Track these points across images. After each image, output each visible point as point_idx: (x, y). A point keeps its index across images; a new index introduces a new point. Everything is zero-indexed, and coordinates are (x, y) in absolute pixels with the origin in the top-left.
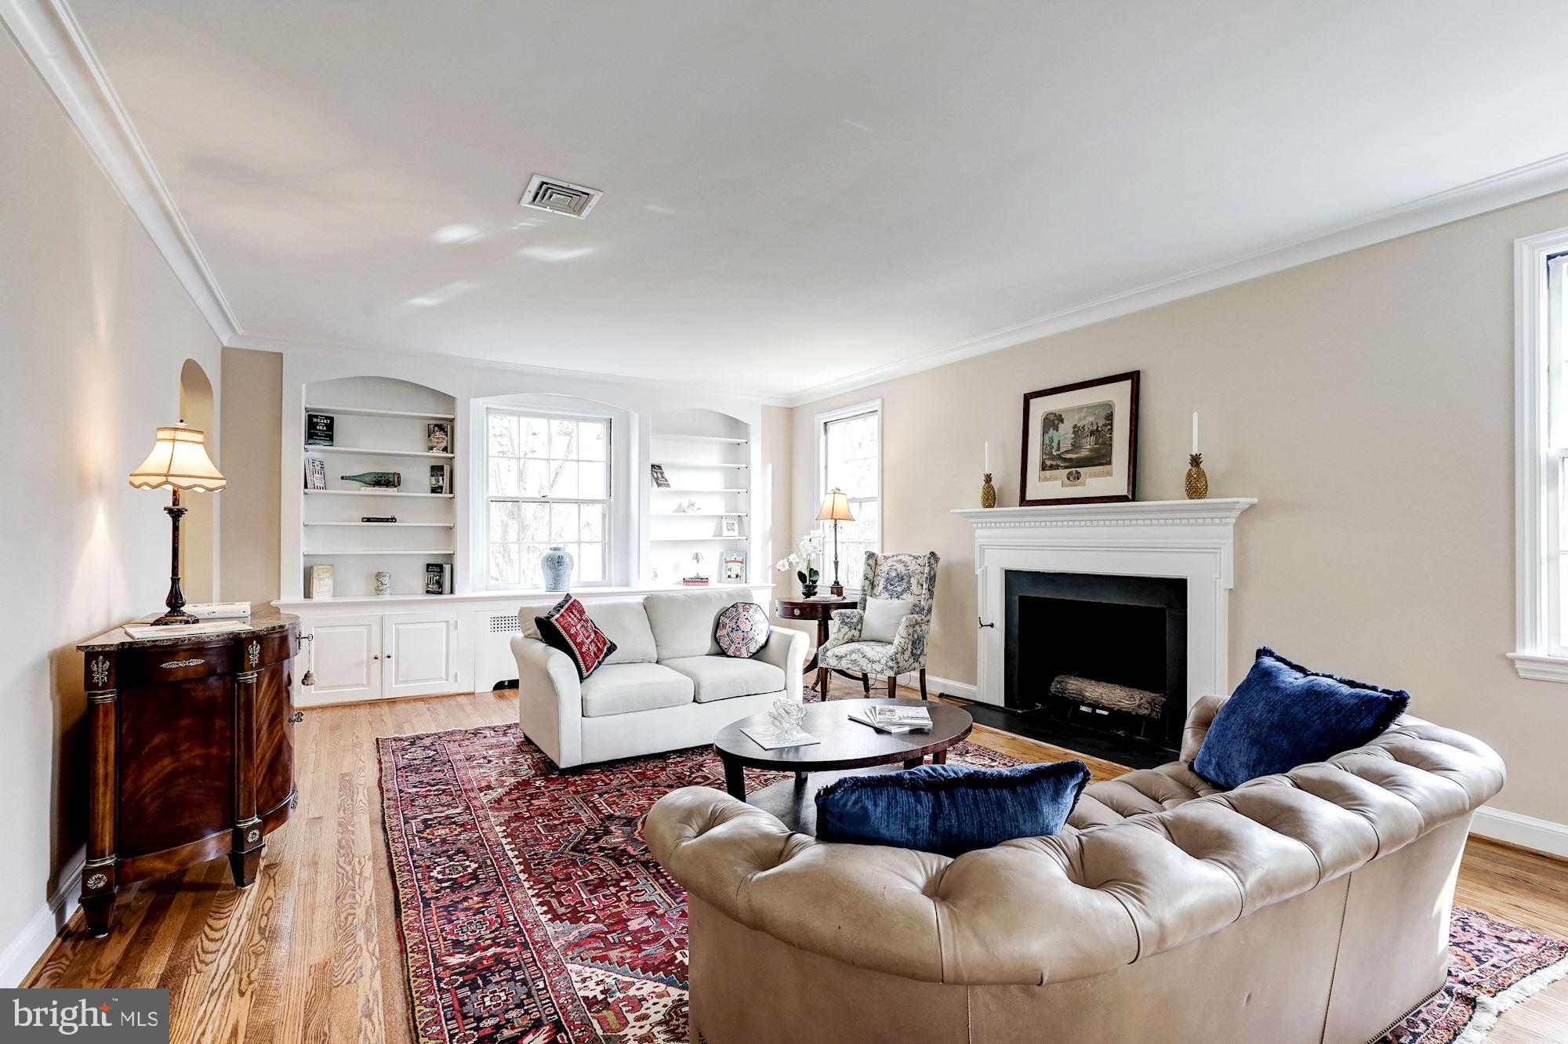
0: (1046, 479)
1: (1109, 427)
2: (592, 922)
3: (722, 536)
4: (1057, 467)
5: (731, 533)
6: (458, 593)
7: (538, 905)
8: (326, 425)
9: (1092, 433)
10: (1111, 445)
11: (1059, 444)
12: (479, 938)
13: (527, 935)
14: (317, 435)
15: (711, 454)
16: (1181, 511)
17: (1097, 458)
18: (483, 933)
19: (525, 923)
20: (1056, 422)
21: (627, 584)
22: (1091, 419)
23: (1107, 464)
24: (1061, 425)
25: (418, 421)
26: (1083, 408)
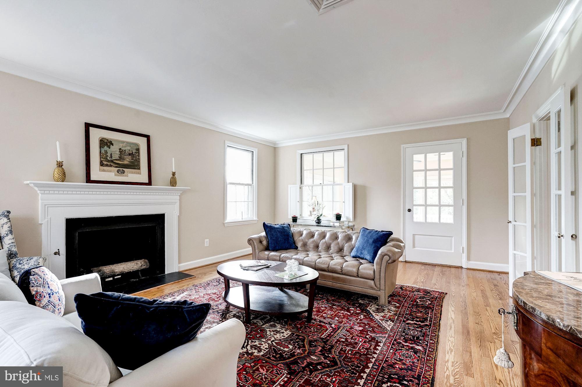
0: (104, 171)
1: (138, 154)
2: (370, 335)
4: (111, 166)
7: (378, 350)
9: (129, 154)
10: (139, 162)
11: (111, 155)
12: (407, 350)
13: (392, 342)
16: (166, 190)
17: (133, 166)
18: (405, 351)
19: (389, 346)
20: (109, 144)
22: (129, 148)
23: (138, 169)
24: (111, 146)
26: (125, 142)
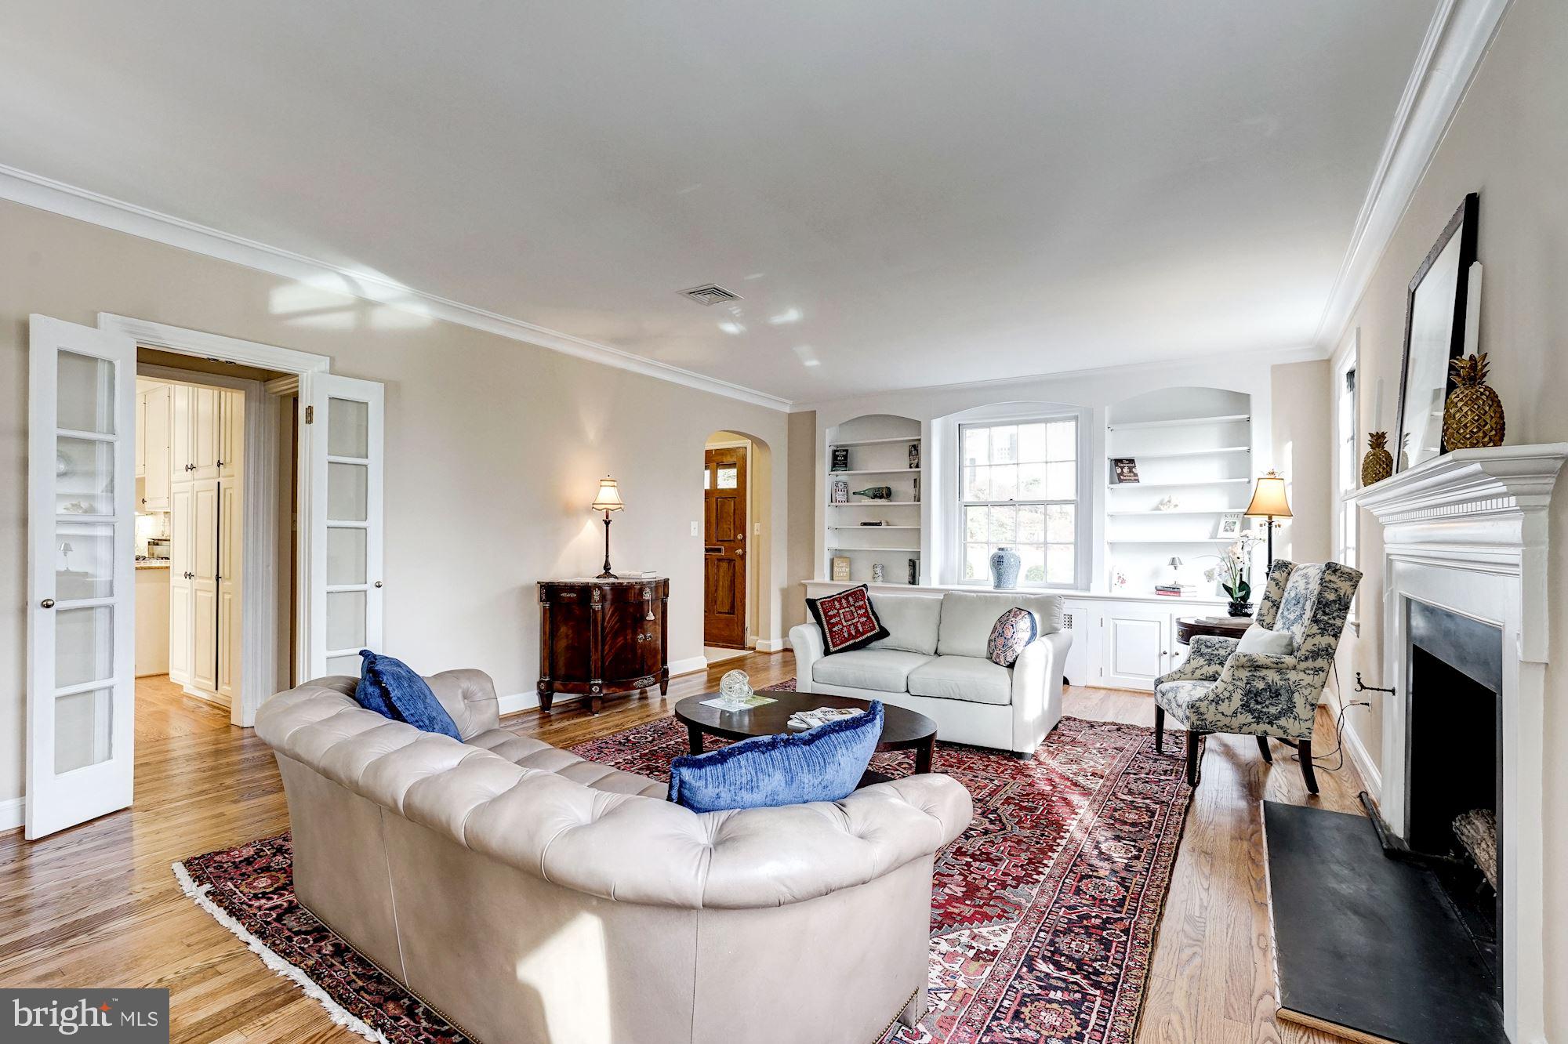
3: (1216, 538)
5: (1229, 534)
6: (921, 586)
8: (843, 456)
14: (838, 464)
15: (1208, 438)
21: (1088, 589)
25: (905, 444)
